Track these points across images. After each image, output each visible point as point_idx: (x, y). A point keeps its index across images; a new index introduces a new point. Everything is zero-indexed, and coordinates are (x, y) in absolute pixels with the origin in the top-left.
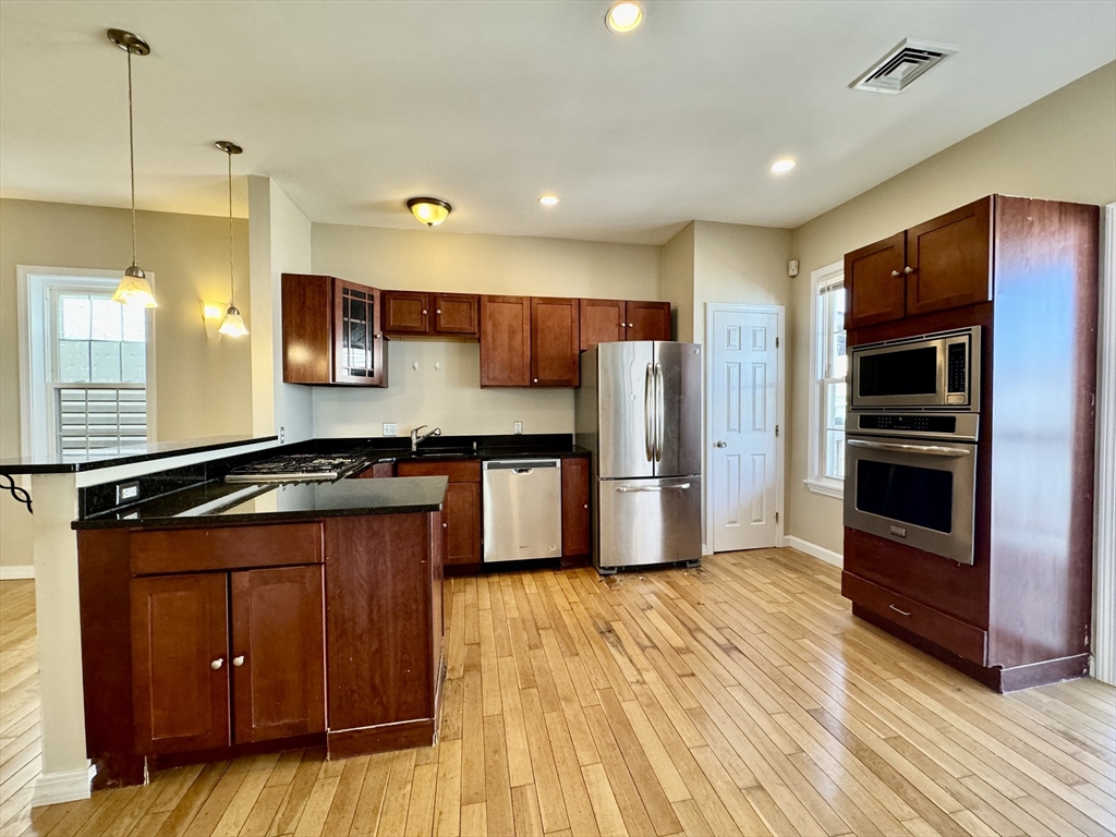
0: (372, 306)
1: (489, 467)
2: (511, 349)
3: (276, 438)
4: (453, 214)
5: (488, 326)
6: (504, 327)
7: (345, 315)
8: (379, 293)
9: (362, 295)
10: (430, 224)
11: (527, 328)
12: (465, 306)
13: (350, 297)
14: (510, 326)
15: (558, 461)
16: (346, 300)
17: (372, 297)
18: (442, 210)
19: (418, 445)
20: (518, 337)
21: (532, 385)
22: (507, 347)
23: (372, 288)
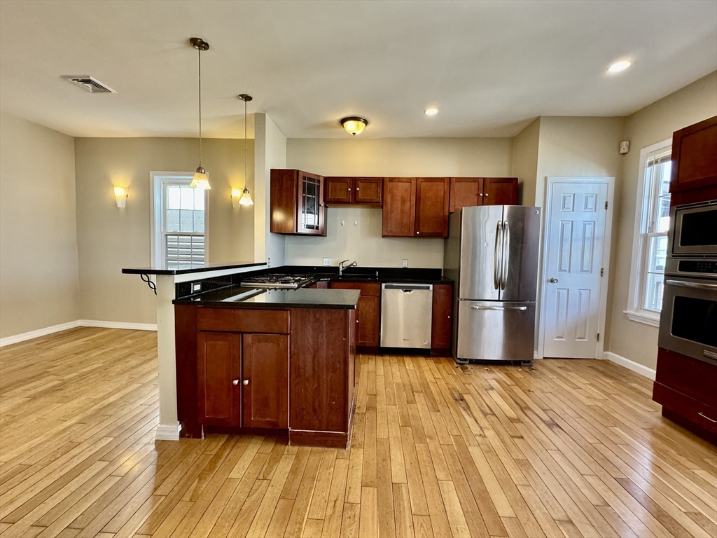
0: (319, 187)
1: (386, 287)
2: (402, 212)
3: (265, 264)
4: (369, 126)
5: (388, 197)
6: (399, 198)
7: (304, 192)
8: (323, 179)
9: (313, 180)
10: (354, 134)
11: (413, 198)
12: (374, 185)
13: (307, 181)
14: (403, 197)
15: (431, 286)
16: (304, 183)
17: (319, 181)
18: (361, 124)
19: (343, 271)
20: (408, 204)
21: (416, 236)
22: (399, 211)
23: (319, 176)
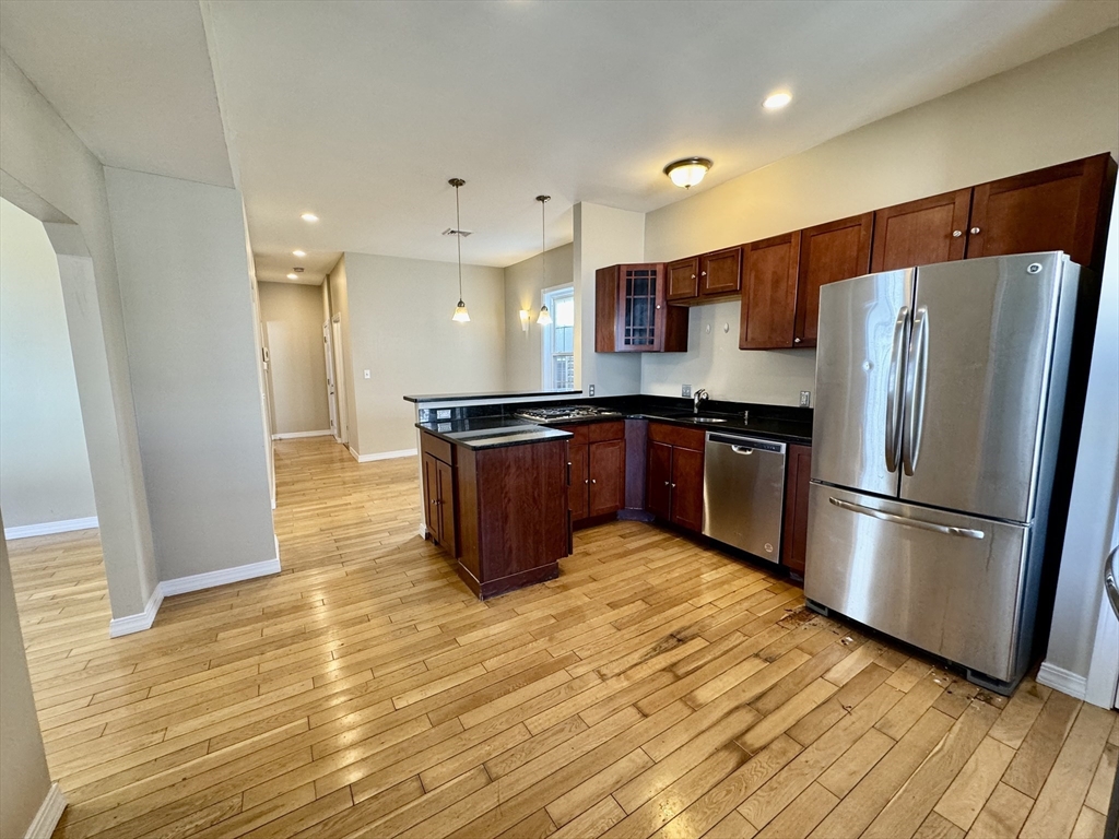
0: (654, 281)
1: (712, 438)
2: (774, 301)
3: (581, 392)
4: (714, 169)
5: (751, 280)
6: (768, 276)
7: (628, 293)
8: (662, 267)
9: (644, 273)
10: (687, 186)
12: (729, 261)
14: (774, 273)
15: (784, 445)
16: (629, 281)
17: (654, 273)
19: (699, 407)
20: (783, 286)
21: (795, 347)
22: (769, 302)
23: (654, 265)
